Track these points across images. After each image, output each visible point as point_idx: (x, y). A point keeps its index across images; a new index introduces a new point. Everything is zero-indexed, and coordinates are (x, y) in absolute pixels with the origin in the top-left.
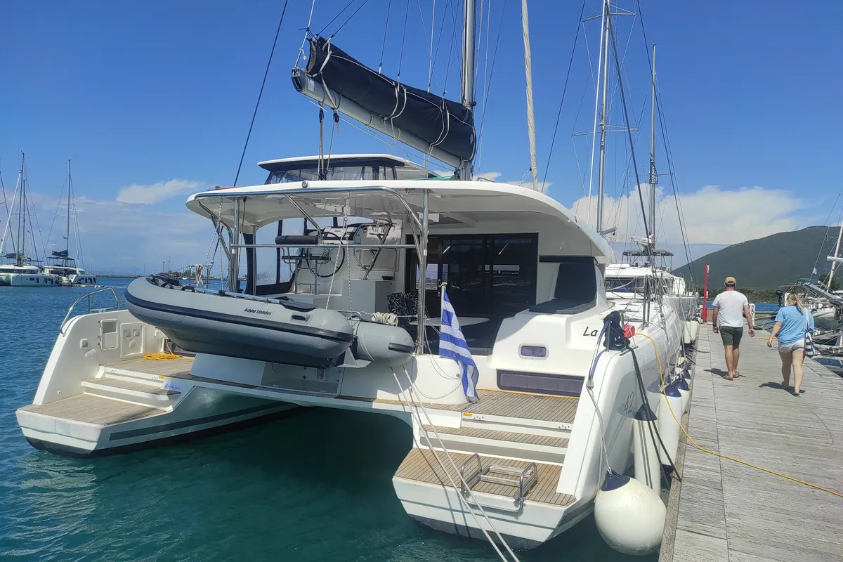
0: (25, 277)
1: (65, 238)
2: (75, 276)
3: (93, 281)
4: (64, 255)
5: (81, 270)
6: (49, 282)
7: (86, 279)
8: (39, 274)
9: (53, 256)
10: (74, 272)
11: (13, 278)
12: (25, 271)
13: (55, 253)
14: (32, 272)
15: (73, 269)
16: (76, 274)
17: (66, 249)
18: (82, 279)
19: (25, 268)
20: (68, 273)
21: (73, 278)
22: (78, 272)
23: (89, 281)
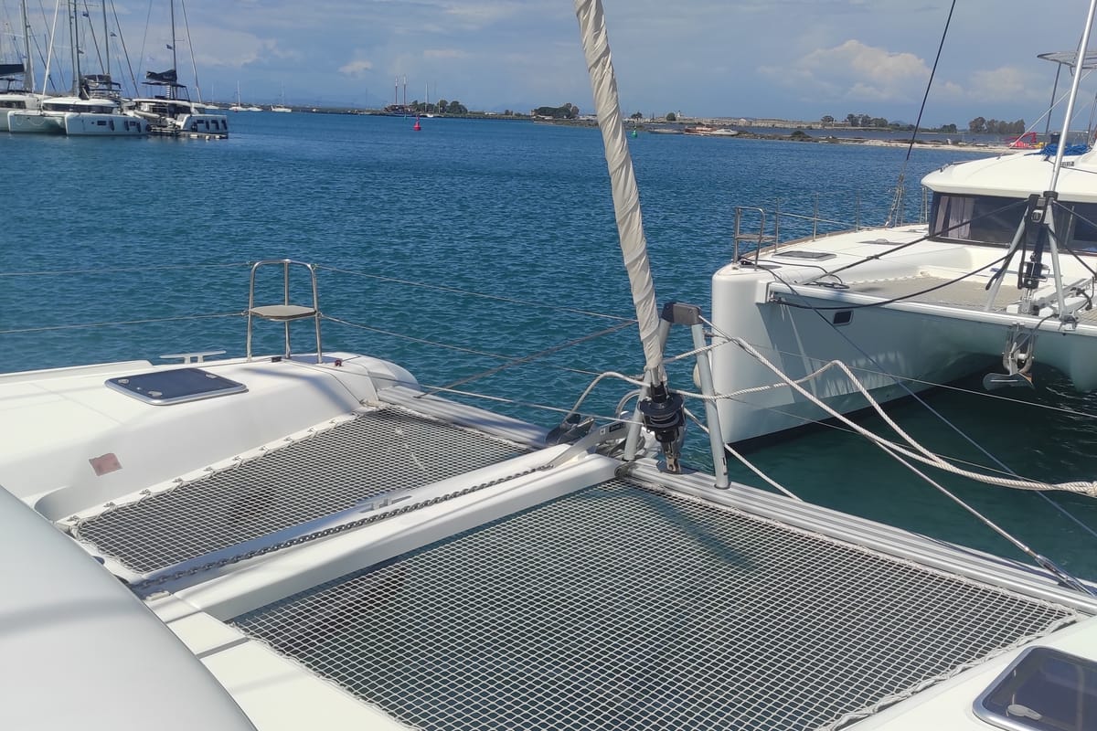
0: (89, 118)
1: (169, 47)
2: (186, 117)
3: (221, 125)
4: (170, 77)
5: (200, 105)
6: (133, 129)
7: (207, 123)
8: (116, 114)
9: (149, 80)
10: (186, 110)
11: (69, 120)
12: (89, 108)
13: (152, 75)
14: (102, 109)
15: (186, 103)
16: (190, 113)
17: (173, 68)
18: (200, 122)
19: (92, 102)
20: (177, 111)
21: (181, 122)
22: (193, 110)
23: (212, 126)
